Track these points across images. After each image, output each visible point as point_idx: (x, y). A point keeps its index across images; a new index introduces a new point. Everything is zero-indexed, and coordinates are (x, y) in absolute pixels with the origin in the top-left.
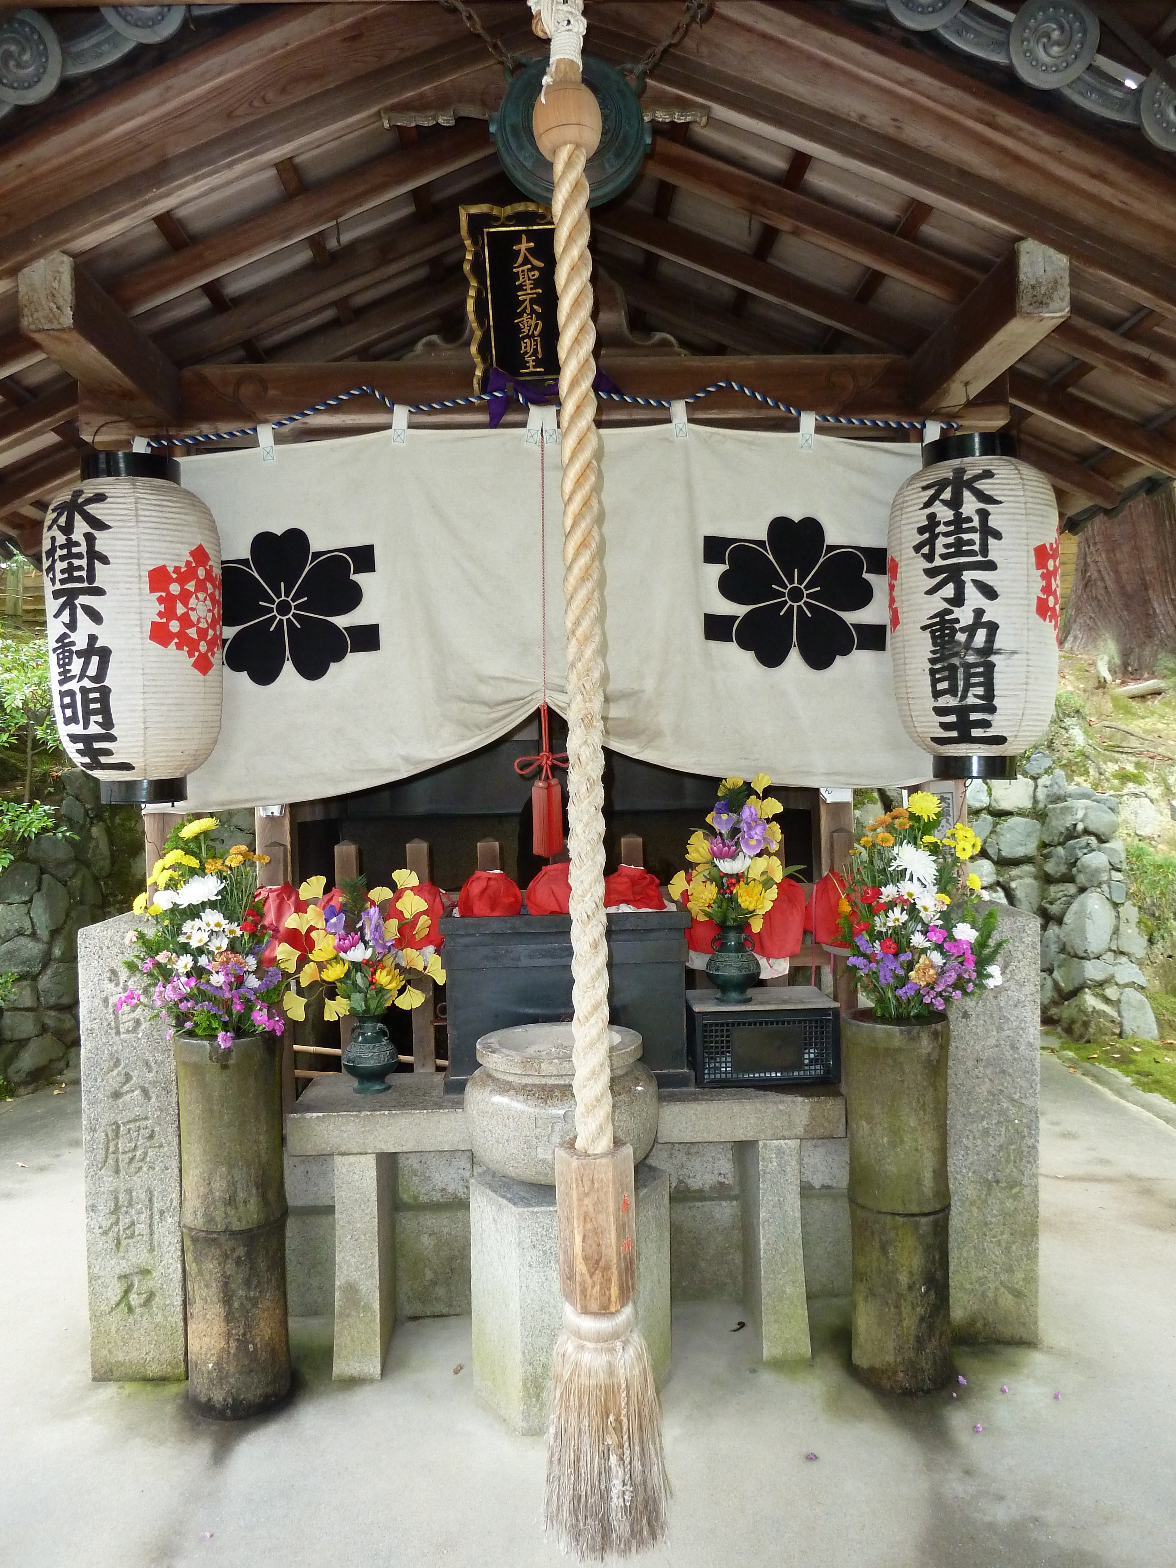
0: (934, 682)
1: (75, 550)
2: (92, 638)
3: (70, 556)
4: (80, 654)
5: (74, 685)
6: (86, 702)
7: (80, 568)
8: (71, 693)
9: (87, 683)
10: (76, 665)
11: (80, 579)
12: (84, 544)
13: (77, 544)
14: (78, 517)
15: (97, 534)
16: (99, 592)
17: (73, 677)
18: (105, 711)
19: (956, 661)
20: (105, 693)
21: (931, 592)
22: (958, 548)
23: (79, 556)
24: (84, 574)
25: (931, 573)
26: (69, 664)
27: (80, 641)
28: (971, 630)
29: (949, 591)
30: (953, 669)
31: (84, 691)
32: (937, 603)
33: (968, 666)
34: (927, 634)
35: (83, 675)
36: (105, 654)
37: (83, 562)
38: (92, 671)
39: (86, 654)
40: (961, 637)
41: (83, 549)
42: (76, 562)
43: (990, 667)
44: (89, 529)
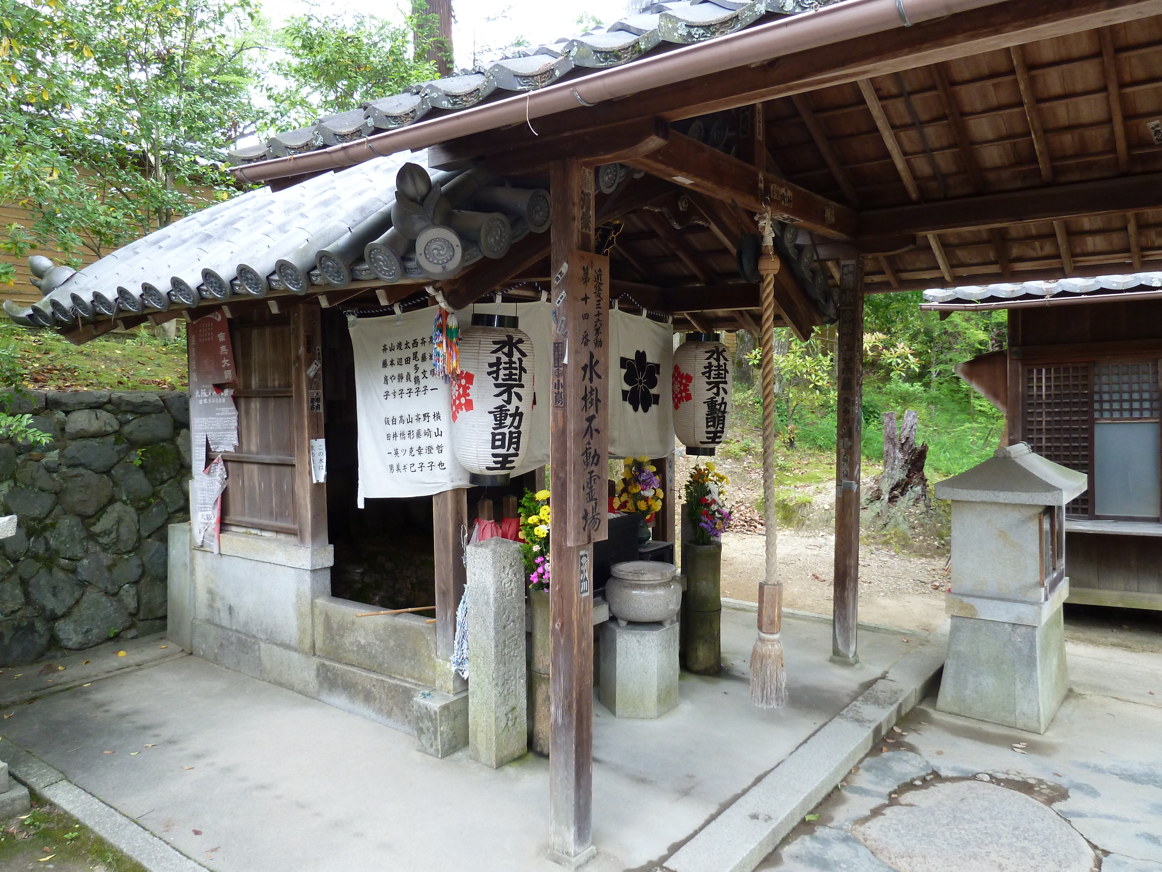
0: (707, 422)
1: (513, 365)
2: (517, 408)
3: (510, 368)
4: (511, 415)
5: (506, 430)
6: (511, 438)
7: (516, 374)
8: (503, 434)
9: (513, 429)
10: (508, 421)
11: (515, 380)
12: (518, 362)
13: (515, 363)
14: (514, 350)
15: (523, 359)
16: (522, 386)
17: (506, 426)
18: (518, 443)
19: (716, 415)
20: (519, 433)
21: (708, 390)
22: (718, 376)
23: (516, 369)
24: (517, 377)
25: (709, 383)
26: (505, 420)
27: (512, 409)
28: (720, 405)
29: (715, 390)
30: (714, 418)
31: (511, 433)
32: (710, 394)
33: (719, 417)
34: (706, 405)
35: (511, 425)
36: (521, 415)
37: (517, 372)
38: (516, 424)
39: (513, 416)
40: (718, 407)
41: (517, 365)
42: (514, 371)
43: (724, 417)
44: (520, 356)
